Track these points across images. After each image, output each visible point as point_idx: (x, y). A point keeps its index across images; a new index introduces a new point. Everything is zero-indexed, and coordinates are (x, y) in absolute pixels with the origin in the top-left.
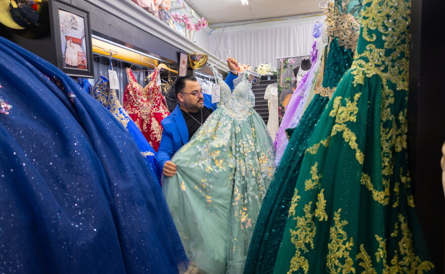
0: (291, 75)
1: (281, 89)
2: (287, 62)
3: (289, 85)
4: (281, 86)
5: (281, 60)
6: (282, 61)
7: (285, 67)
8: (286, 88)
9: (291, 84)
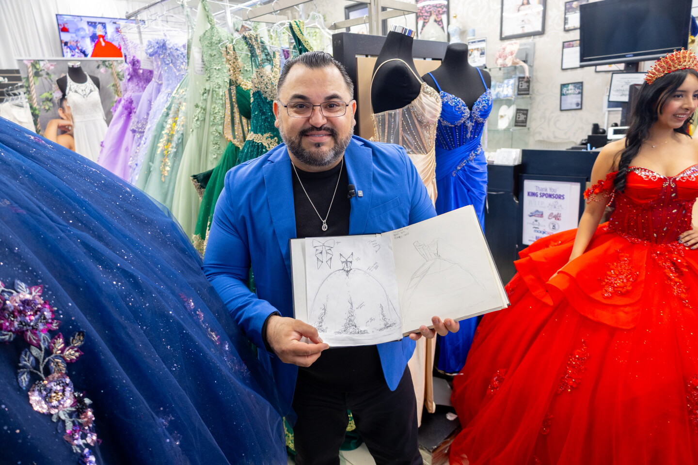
0: (51, 89)
1: (37, 112)
2: (38, 66)
3: (51, 105)
4: (35, 106)
5: (26, 62)
6: (29, 65)
7: (37, 74)
8: (47, 111)
9: (53, 103)
